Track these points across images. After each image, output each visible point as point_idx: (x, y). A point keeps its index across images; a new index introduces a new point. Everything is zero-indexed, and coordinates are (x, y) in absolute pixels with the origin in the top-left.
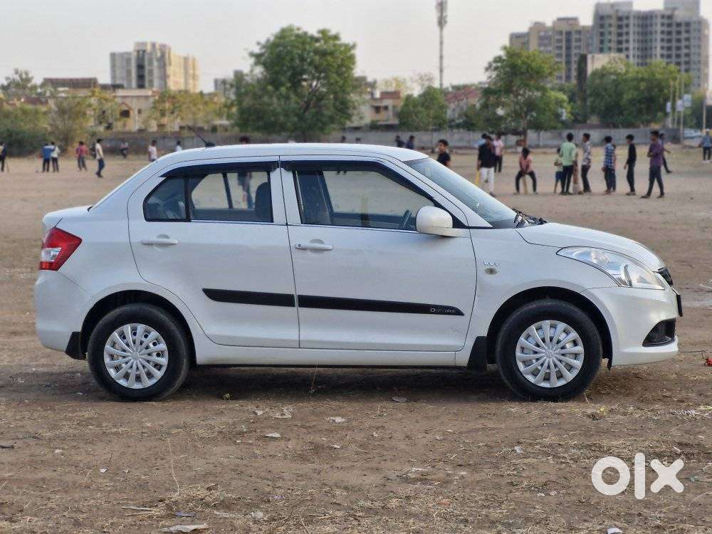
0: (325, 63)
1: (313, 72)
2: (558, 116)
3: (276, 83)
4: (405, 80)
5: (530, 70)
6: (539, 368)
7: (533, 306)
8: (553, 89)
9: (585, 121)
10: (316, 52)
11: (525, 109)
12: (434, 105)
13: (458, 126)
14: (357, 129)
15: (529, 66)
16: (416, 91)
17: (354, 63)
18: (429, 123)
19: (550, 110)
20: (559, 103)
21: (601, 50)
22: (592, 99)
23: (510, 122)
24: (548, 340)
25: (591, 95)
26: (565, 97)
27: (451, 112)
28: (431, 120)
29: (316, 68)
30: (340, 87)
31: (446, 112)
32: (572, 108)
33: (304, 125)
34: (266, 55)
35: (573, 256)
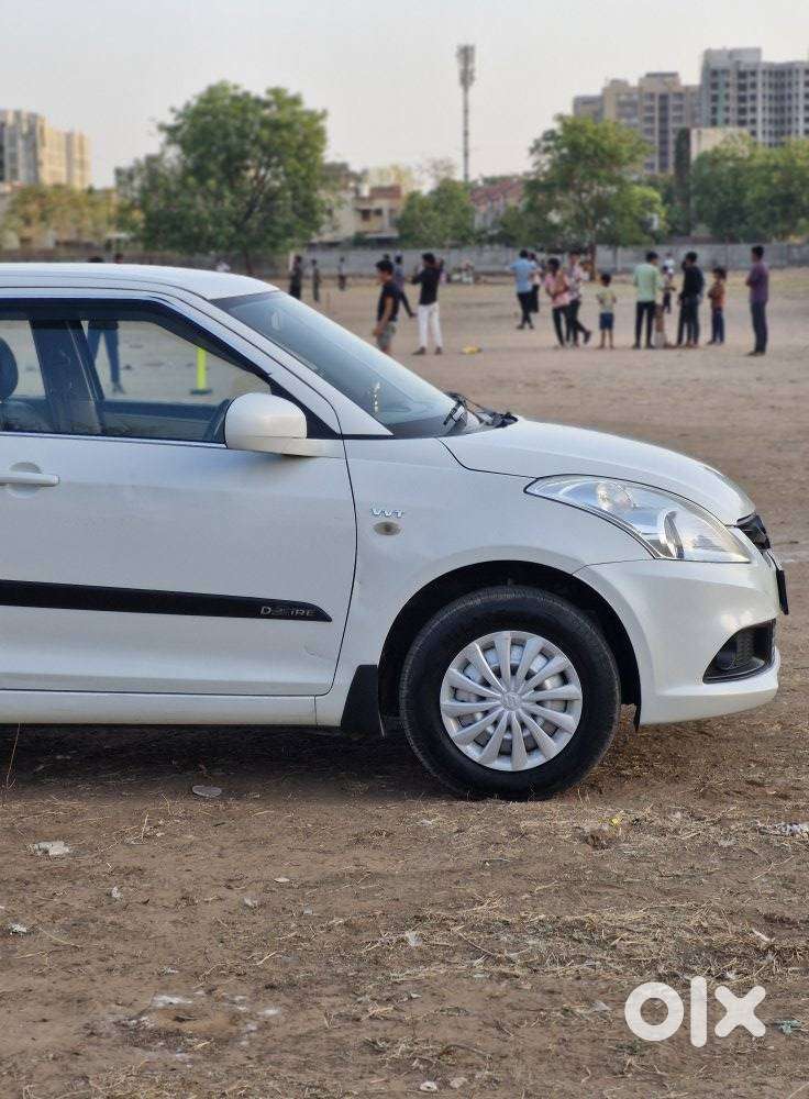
0: (278, 141)
1: (259, 155)
2: (645, 225)
3: (199, 172)
4: (409, 169)
5: (599, 152)
6: (490, 729)
7: (476, 601)
8: (639, 183)
9: (688, 234)
10: (265, 123)
11: (592, 212)
12: (454, 207)
13: (492, 240)
14: (332, 245)
15: (597, 145)
16: (427, 186)
17: (323, 141)
18: (446, 235)
19: (631, 214)
20: (648, 204)
21: (714, 123)
22: (697, 198)
23: (568, 234)
24: (506, 672)
25: (696, 192)
26: (656, 195)
27: (482, 217)
28: (448, 230)
29: (265, 148)
30: (303, 179)
31: (473, 220)
32: (669, 213)
33: (244, 239)
34: (186, 128)
35: (560, 496)
